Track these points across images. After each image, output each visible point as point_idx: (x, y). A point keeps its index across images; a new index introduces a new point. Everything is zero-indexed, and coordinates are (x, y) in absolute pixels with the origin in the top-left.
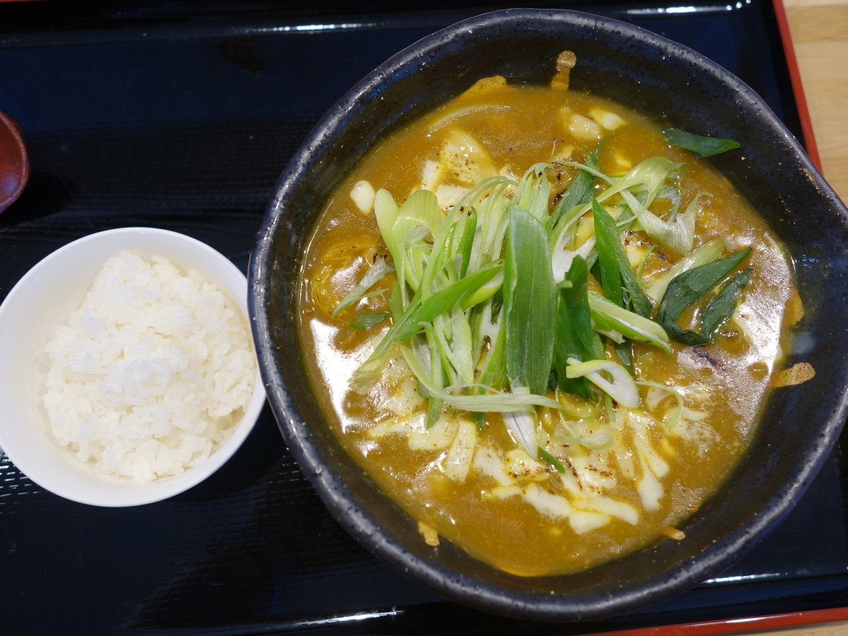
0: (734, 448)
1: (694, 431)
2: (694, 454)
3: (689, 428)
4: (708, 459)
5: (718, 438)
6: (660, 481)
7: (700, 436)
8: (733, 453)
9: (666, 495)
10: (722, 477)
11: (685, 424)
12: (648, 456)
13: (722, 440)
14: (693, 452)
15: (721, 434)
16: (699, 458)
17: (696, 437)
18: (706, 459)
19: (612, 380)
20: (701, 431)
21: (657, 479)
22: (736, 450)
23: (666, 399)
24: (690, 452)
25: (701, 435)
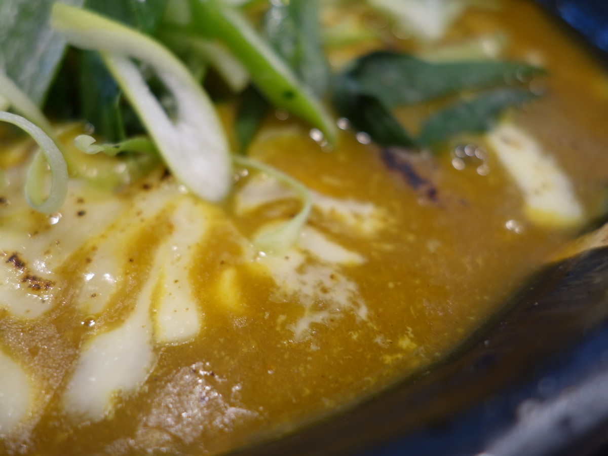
0: (394, 349)
1: (311, 277)
2: (283, 325)
3: (301, 270)
4: (313, 348)
5: (363, 313)
6: (156, 350)
7: (321, 294)
8: (388, 359)
9: (146, 388)
10: (329, 403)
11: (297, 259)
12: (168, 285)
13: (370, 317)
14: (282, 318)
15: (370, 307)
16: (291, 335)
17: (308, 290)
18: (308, 344)
19: (172, 112)
20: (328, 283)
21: (153, 341)
22: (400, 356)
23: (280, 202)
24: (273, 317)
25: (325, 291)
